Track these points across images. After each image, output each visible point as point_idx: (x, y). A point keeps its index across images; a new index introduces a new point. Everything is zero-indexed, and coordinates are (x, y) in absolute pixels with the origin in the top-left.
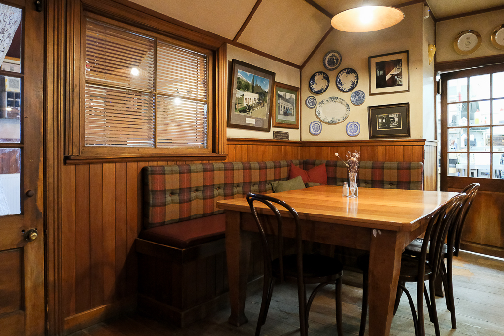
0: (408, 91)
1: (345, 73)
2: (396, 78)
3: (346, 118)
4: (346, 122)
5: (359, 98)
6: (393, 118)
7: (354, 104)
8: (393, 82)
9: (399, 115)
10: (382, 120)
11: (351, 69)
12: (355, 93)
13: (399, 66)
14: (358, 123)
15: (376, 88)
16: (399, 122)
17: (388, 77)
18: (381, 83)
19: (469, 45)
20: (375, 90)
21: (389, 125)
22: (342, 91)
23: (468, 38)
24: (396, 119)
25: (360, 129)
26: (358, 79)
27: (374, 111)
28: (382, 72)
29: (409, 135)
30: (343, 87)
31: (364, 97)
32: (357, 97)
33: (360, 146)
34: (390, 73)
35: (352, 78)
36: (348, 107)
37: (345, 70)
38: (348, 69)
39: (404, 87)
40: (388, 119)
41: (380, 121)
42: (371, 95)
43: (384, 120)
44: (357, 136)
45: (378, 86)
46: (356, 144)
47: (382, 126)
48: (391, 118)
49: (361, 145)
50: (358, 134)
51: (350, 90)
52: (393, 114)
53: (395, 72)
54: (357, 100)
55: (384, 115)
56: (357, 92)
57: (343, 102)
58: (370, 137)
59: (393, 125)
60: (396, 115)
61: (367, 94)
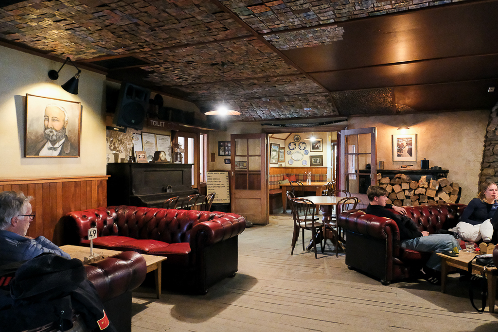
1: (302, 143)
4: (302, 160)
7: (305, 154)
8: (318, 148)
9: (320, 159)
11: (304, 142)
14: (306, 161)
16: (320, 161)
20: (312, 150)
25: (307, 163)
26: (306, 146)
27: (311, 157)
29: (323, 166)
30: (301, 148)
32: (306, 152)
35: (304, 145)
36: (303, 155)
39: (321, 150)
44: (306, 165)
45: (313, 149)
46: (306, 168)
47: (314, 162)
51: (304, 149)
55: (315, 159)
56: (306, 150)
57: (301, 153)
58: (310, 166)
59: (318, 162)
60: (318, 159)
61: (309, 151)
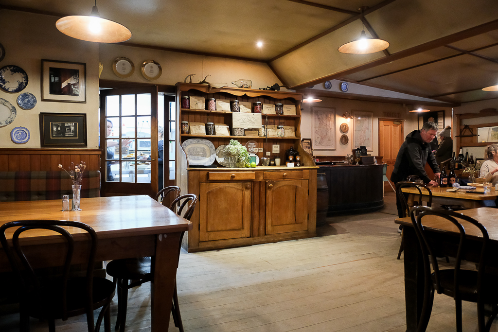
0: (85, 102)
1: (9, 71)
2: (72, 87)
3: (10, 123)
4: (10, 127)
5: (29, 101)
6: (69, 127)
7: (21, 108)
8: (69, 91)
9: (75, 125)
10: (57, 128)
11: (18, 67)
12: (23, 96)
13: (76, 76)
14: (27, 129)
15: (50, 94)
16: (75, 131)
17: (64, 85)
18: (55, 89)
19: (124, 70)
20: (47, 95)
21: (65, 134)
22: (6, 90)
23: (124, 64)
24: (72, 128)
25: (29, 136)
26: (28, 81)
27: (45, 119)
28: (57, 79)
29: (86, 145)
30: (7, 86)
31: (35, 101)
32: (26, 101)
33: (30, 155)
34: (66, 82)
35: (19, 78)
36: (14, 110)
37: (10, 66)
38: (14, 66)
39: (81, 98)
40: (64, 128)
41: (55, 129)
42: (43, 100)
43: (59, 129)
44: (25, 143)
45: (52, 92)
46: (24, 152)
47: (56, 134)
48: (67, 127)
49: (31, 153)
50: (27, 141)
51: (17, 91)
52: (69, 123)
53: (72, 81)
54: (25, 103)
55: (59, 124)
56: (25, 96)
57: (7, 104)
58: (42, 145)
59: (68, 134)
60: (72, 125)
61: (38, 98)
